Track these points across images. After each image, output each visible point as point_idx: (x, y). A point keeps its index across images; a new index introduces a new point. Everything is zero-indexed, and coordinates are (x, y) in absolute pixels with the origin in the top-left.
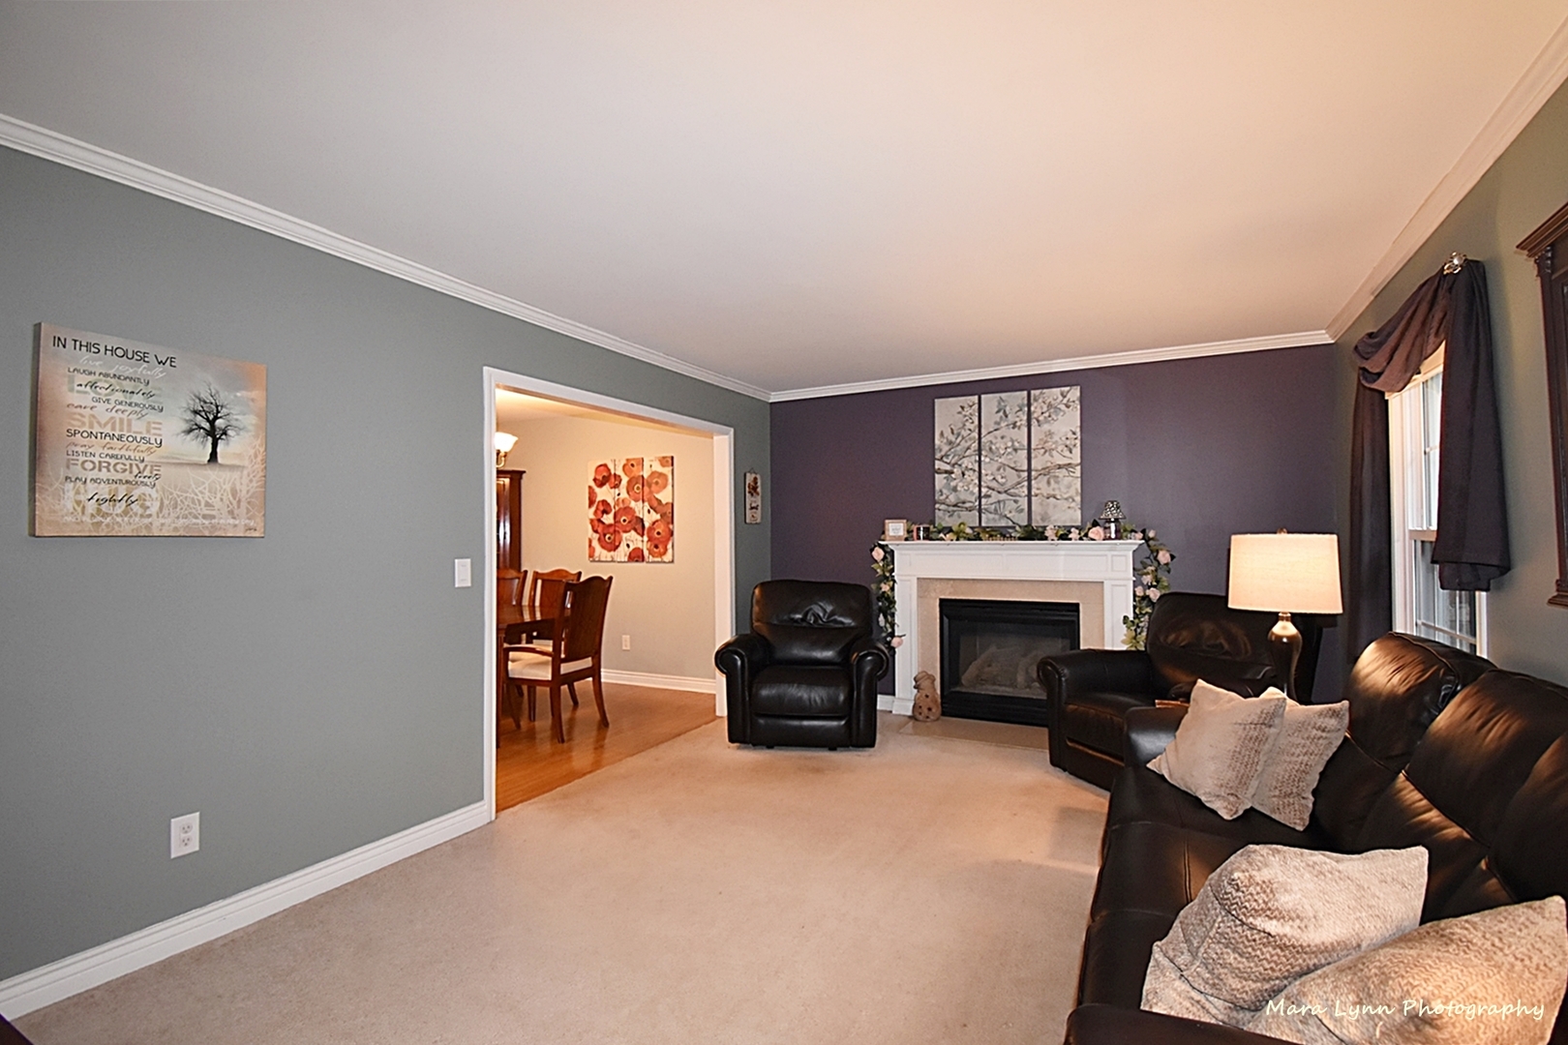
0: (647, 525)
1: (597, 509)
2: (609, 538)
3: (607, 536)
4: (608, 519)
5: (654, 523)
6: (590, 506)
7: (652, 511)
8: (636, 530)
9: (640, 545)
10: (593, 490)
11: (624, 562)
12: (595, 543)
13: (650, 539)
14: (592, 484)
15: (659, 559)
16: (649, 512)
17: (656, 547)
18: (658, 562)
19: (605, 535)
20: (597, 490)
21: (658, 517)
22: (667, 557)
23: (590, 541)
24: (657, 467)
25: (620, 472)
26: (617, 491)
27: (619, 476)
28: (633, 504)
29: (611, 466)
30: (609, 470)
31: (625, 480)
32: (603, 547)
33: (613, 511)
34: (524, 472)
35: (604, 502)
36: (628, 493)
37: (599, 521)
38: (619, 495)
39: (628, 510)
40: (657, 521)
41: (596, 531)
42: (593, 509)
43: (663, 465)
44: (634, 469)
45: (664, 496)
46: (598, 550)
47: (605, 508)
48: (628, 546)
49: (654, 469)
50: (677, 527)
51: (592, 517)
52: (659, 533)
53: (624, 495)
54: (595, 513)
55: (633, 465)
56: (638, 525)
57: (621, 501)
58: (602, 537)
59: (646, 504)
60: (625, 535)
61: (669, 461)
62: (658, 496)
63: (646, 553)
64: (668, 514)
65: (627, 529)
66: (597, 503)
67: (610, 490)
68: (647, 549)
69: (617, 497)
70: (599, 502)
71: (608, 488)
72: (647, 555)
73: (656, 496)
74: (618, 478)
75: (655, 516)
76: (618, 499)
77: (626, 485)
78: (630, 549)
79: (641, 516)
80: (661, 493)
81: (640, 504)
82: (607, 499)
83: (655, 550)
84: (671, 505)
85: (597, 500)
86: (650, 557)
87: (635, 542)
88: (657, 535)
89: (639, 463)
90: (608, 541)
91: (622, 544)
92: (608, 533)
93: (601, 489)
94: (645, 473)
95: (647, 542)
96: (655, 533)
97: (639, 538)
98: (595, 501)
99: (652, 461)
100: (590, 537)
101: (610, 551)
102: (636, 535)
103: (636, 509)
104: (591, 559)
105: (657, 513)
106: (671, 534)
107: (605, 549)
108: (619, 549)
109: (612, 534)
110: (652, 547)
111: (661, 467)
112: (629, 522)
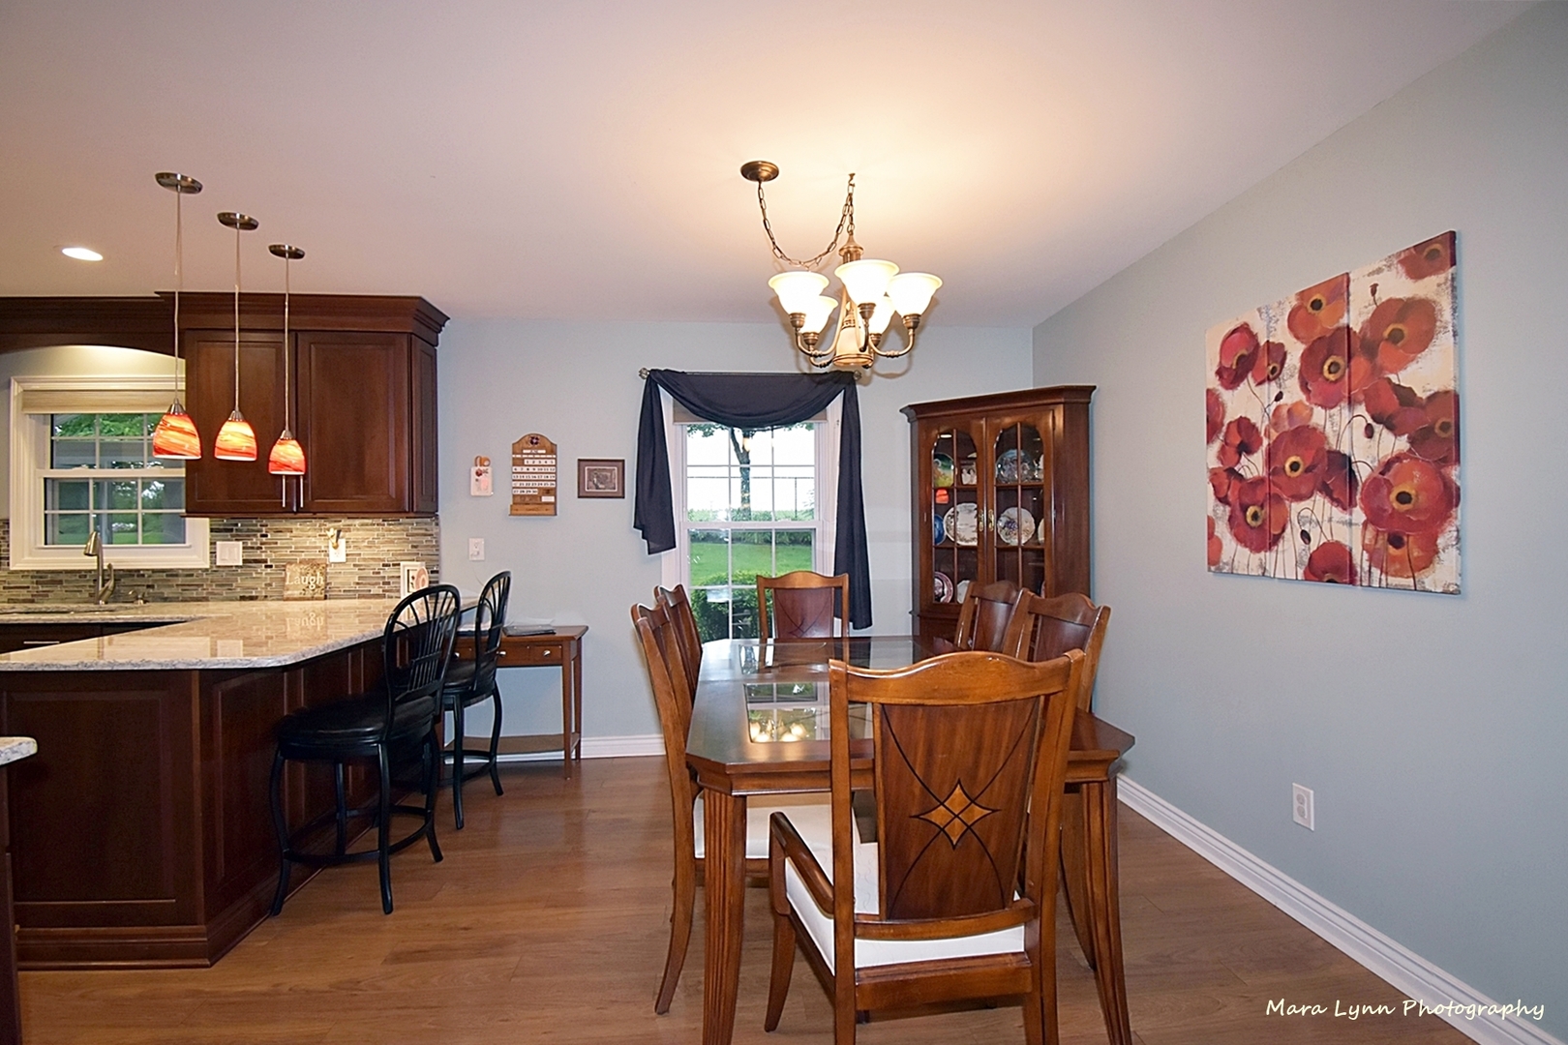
0: (1363, 473)
1: (1226, 443)
2: (1255, 516)
3: (1251, 510)
4: (1253, 466)
5: (1388, 466)
6: (1210, 440)
7: (1378, 428)
8: (1328, 492)
9: (1342, 535)
10: (1217, 397)
11: (1297, 581)
12: (1223, 530)
13: (1374, 518)
14: (1214, 383)
15: (1411, 581)
16: (1369, 432)
17: (1396, 541)
18: (1405, 589)
19: (1244, 510)
20: (1226, 396)
21: (1402, 444)
22: (1441, 575)
23: (1211, 525)
24: (1398, 286)
25: (1282, 335)
26: (1275, 388)
27: (1281, 346)
28: (1319, 416)
29: (1259, 328)
30: (1254, 337)
31: (1295, 351)
32: (1240, 539)
33: (1265, 442)
34: (1095, 387)
35: (1244, 425)
36: (1304, 386)
37: (1231, 472)
38: (1279, 397)
39: (1303, 435)
40: (1398, 458)
41: (1224, 499)
42: (1217, 445)
43: (1418, 274)
44: (1322, 314)
45: (1423, 375)
46: (1230, 547)
47: (1244, 437)
48: (1305, 536)
49: (1383, 296)
50: (1472, 474)
51: (1215, 464)
52: (1403, 498)
53: (1293, 393)
54: (1223, 453)
55: (1319, 304)
56: (1337, 477)
57: (1284, 411)
58: (1238, 513)
59: (1361, 409)
60: (1296, 507)
61: (1433, 256)
62: (1405, 378)
63: (1361, 559)
64: (1434, 428)
65: (1304, 490)
66: (1224, 429)
67: (1257, 390)
68: (1364, 547)
69: (1275, 404)
70: (1230, 423)
71: (1253, 385)
72: (1366, 565)
73: (1394, 378)
74: (1277, 352)
75: (1392, 444)
76: (1278, 408)
77: (1298, 365)
78: (1314, 546)
79: (1345, 449)
80: (1412, 367)
81: (1341, 413)
82: (1249, 417)
83: (1392, 550)
84: (1449, 402)
85: (1226, 421)
86: (1376, 572)
87: (1326, 526)
88: (1396, 505)
89: (1339, 289)
90: (1253, 524)
91: (1288, 530)
92: (1254, 505)
93: (1236, 392)
94: (1356, 317)
95: (1365, 525)
96: (1393, 496)
97: (1337, 513)
98: (1223, 425)
99: (1379, 271)
100: (1211, 514)
101: (1257, 550)
102: (1328, 505)
103: (1329, 431)
104: (1213, 568)
105: (1397, 433)
106: (1451, 497)
107: (1246, 546)
108: (1280, 544)
109: (1262, 507)
110: (1382, 540)
111: (1409, 282)
112: (1307, 471)
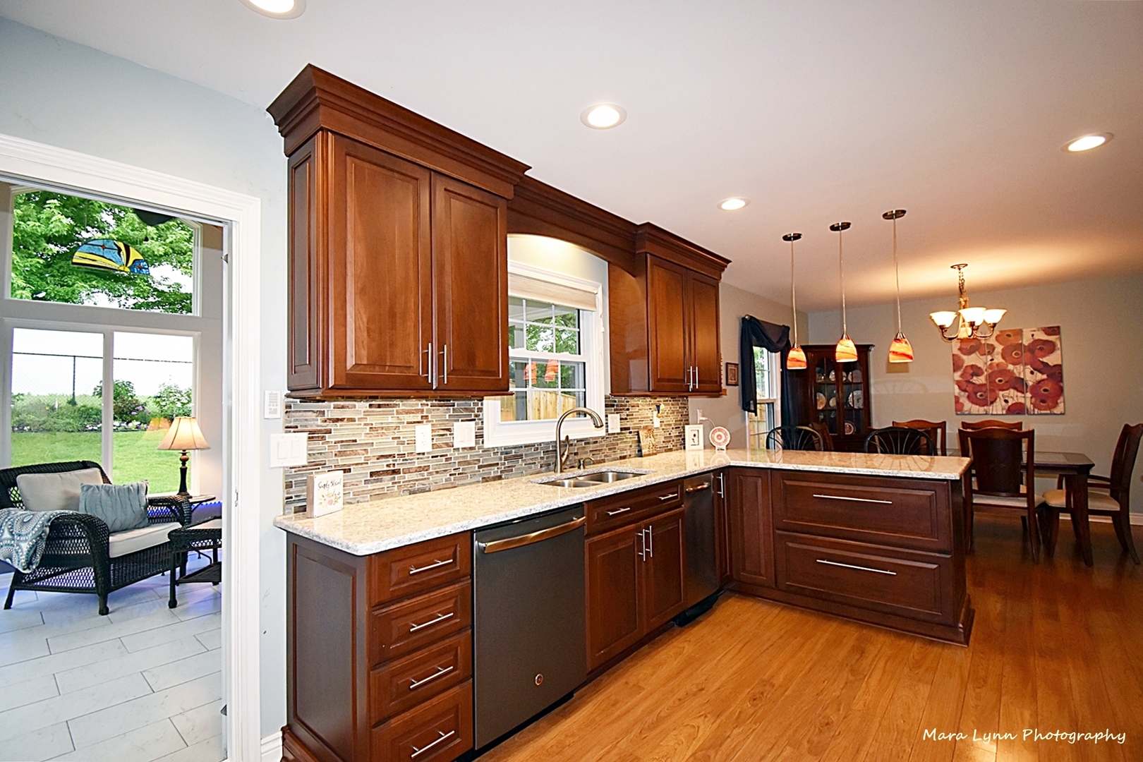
0: (1030, 384)
1: (965, 371)
2: (981, 395)
3: (979, 394)
4: (979, 380)
5: (1039, 382)
6: (955, 371)
7: (1035, 372)
8: (1015, 388)
9: (1022, 400)
10: (959, 358)
11: (1003, 414)
12: (964, 400)
13: (1034, 396)
14: (957, 353)
15: (1049, 412)
16: (1032, 373)
17: (1043, 401)
18: (1046, 414)
19: (976, 394)
20: (964, 357)
21: (1044, 377)
22: (1058, 410)
23: (957, 399)
24: (1042, 336)
25: (992, 341)
26: (989, 358)
27: (992, 345)
28: (1011, 367)
30: (979, 340)
31: (999, 348)
32: (974, 403)
33: (986, 373)
34: (874, 346)
35: (973, 367)
36: (1003, 358)
37: (968, 382)
38: (992, 360)
39: (1004, 372)
40: (1043, 380)
41: (965, 391)
42: (959, 373)
43: (1048, 334)
44: (1012, 338)
45: (1052, 360)
46: (968, 405)
47: (976, 371)
48: (1006, 401)
49: (1036, 337)
50: (1067, 384)
51: (959, 379)
52: (1045, 390)
53: (998, 359)
54: (962, 376)
55: (1009, 336)
56: (1019, 384)
57: (995, 365)
58: (972, 395)
59: (1029, 366)
60: (1001, 393)
61: (1054, 331)
62: (1045, 360)
63: (1028, 405)
64: (1055, 374)
65: (1005, 388)
66: (964, 368)
67: (981, 357)
68: (1031, 403)
69: (990, 362)
70: (966, 367)
71: (979, 355)
72: (1032, 408)
73: (1041, 359)
74: (992, 348)
75: (1039, 376)
76: (990, 364)
77: (1001, 351)
78: (1010, 404)
79: (1022, 376)
80: (1047, 358)
81: (1020, 367)
82: (977, 364)
83: (1042, 404)
84: (1059, 367)
85: (965, 365)
86: (1036, 410)
87: (1015, 398)
88: (1043, 392)
89: (1019, 333)
90: (981, 398)
91: (998, 400)
92: (980, 392)
93: (970, 357)
94: (1026, 341)
95: (1031, 398)
96: (1042, 390)
97: (1020, 394)
98: (962, 366)
99: (1034, 331)
100: (956, 394)
101: (983, 406)
102: (1016, 392)
103: (1015, 371)
104: (959, 413)
105: (1043, 373)
106: (1061, 390)
107: (977, 405)
108: (994, 404)
109: (985, 392)
110: (1038, 402)
111: (1046, 336)
112: (1006, 382)
